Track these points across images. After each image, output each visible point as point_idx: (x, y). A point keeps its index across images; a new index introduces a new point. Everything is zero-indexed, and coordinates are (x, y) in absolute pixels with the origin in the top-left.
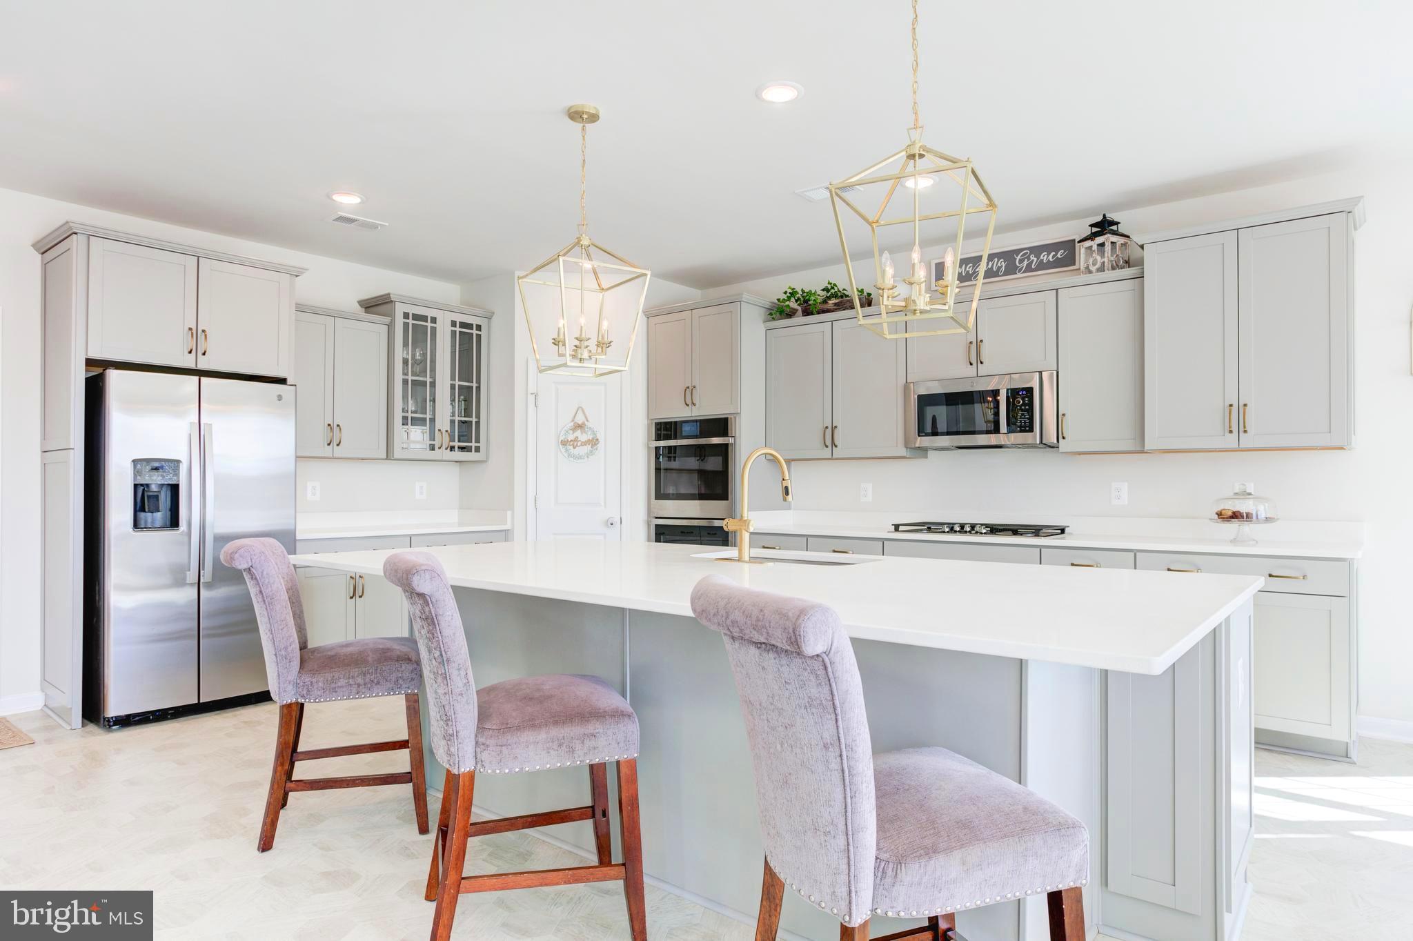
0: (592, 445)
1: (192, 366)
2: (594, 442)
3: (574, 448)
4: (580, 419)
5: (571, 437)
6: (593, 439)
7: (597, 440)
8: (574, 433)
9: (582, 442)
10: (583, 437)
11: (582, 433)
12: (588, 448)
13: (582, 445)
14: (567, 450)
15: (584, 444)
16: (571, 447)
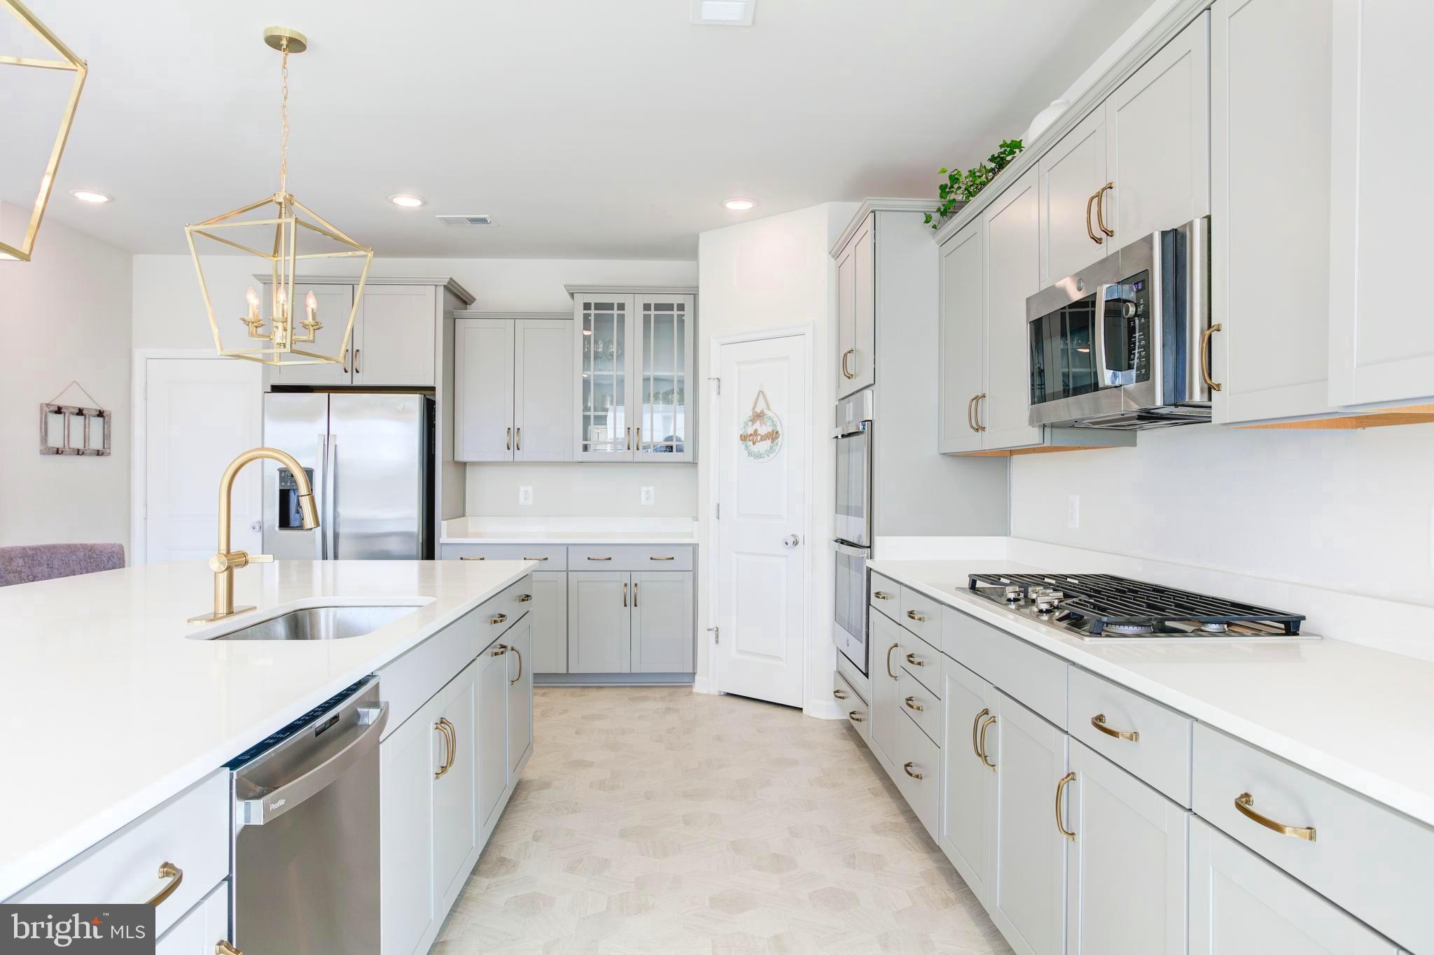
0: (772, 439)
1: (348, 383)
2: (773, 436)
3: (754, 444)
4: (761, 406)
5: (750, 431)
6: (773, 431)
7: (777, 432)
8: (753, 425)
9: (762, 436)
10: (763, 430)
11: (761, 425)
12: (769, 442)
13: (761, 440)
14: (747, 447)
15: (764, 438)
16: (751, 443)
